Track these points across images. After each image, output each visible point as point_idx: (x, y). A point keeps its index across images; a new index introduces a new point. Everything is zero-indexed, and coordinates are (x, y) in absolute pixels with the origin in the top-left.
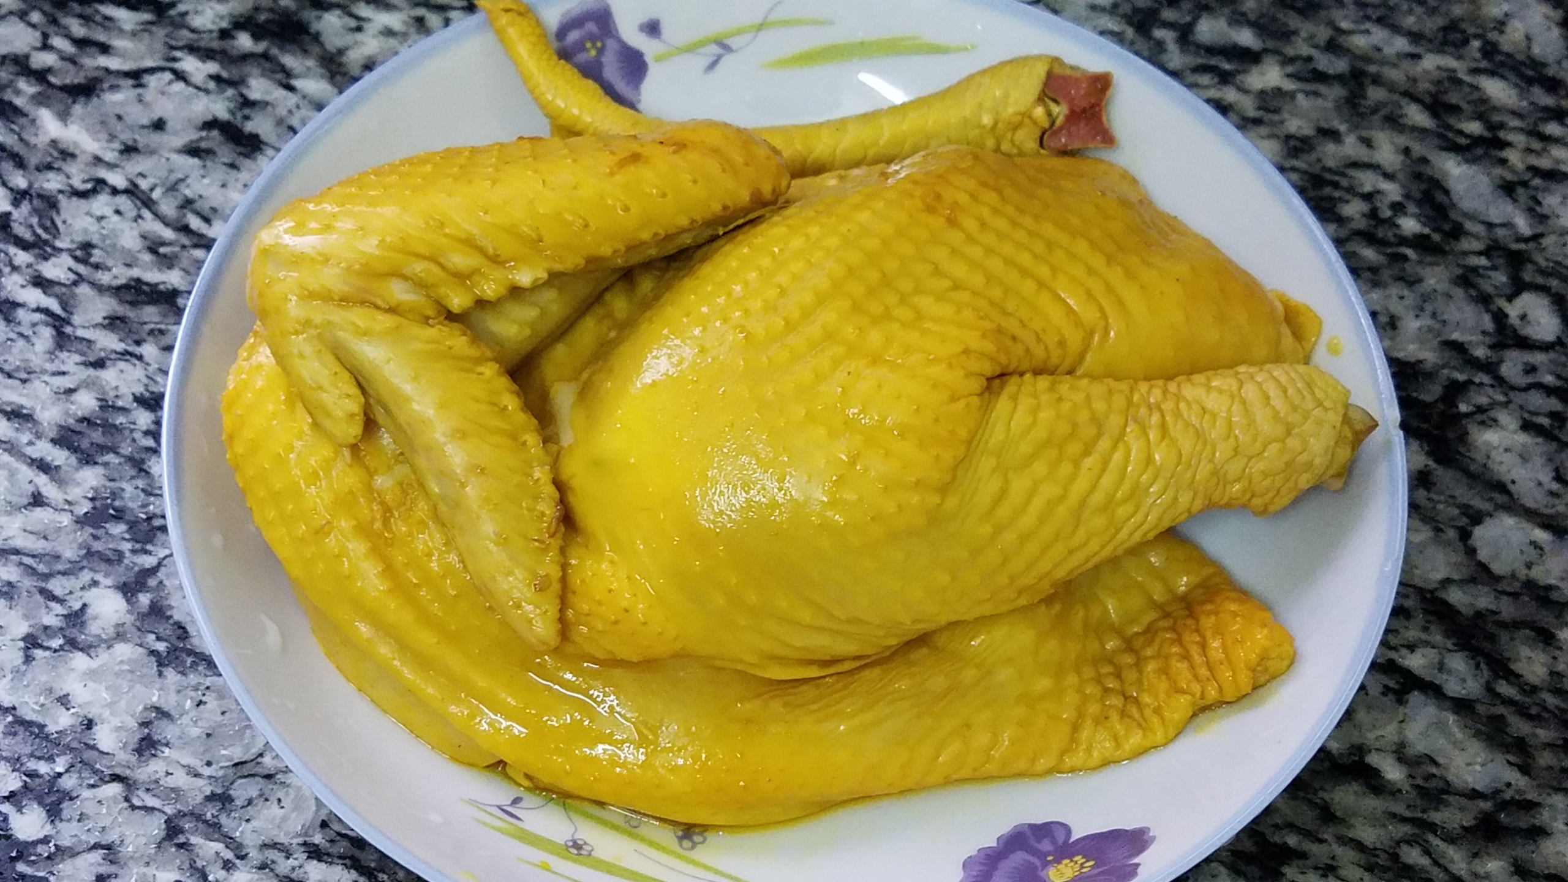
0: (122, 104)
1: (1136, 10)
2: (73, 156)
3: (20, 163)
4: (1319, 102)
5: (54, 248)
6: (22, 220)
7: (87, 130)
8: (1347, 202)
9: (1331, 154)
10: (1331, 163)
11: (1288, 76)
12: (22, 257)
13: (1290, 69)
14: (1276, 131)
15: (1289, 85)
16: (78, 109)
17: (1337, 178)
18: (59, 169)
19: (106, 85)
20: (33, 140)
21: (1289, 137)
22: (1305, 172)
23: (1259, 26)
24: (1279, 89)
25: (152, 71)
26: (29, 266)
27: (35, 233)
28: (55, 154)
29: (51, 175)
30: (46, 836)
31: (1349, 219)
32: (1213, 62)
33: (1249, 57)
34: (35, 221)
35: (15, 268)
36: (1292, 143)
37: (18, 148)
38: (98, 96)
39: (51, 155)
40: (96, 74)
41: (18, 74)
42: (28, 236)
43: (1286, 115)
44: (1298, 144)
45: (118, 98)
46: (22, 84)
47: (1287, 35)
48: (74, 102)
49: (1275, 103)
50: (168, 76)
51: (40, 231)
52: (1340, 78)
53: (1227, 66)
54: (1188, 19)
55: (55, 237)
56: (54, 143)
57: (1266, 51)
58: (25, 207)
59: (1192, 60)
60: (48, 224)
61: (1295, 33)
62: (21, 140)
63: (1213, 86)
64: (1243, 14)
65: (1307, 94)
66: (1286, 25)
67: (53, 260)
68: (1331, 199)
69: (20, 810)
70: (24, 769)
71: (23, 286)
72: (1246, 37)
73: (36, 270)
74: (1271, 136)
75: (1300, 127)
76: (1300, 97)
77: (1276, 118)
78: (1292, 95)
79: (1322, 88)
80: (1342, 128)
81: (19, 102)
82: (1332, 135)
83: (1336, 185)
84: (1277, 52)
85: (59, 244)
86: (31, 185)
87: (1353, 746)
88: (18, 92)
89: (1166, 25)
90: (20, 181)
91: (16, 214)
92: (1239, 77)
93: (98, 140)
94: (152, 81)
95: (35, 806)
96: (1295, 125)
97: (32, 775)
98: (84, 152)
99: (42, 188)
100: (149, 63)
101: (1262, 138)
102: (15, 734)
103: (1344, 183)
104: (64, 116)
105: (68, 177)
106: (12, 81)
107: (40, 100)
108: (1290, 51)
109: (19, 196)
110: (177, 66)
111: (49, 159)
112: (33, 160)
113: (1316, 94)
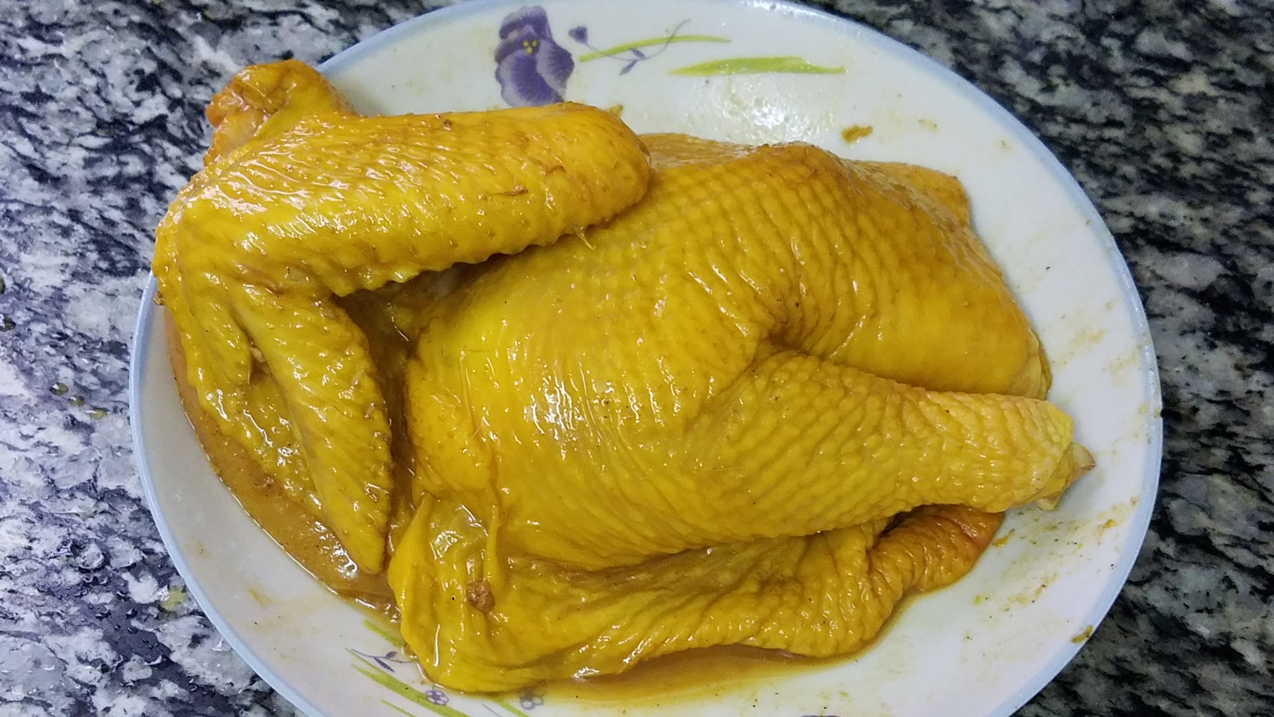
0: (261, 37)
1: (1089, 21)
2: (218, 75)
3: (177, 77)
4: (1237, 107)
5: (199, 147)
6: (175, 122)
7: (232, 56)
8: (1254, 190)
9: (1244, 150)
10: (1242, 157)
11: (1213, 84)
12: (173, 151)
13: (1214, 79)
14: (1199, 128)
15: (1212, 92)
16: (225, 39)
17: (1246, 170)
18: (207, 85)
19: (249, 22)
20: (188, 60)
21: (1209, 134)
22: (1221, 163)
23: (1191, 41)
24: (1204, 94)
25: (285, 13)
26: (178, 158)
27: (184, 133)
28: (206, 72)
29: (201, 88)
30: (156, 601)
31: (1256, 205)
32: (1150, 68)
33: (1181, 67)
34: (185, 123)
35: (166, 159)
36: (1212, 138)
37: (177, 65)
38: (242, 30)
39: (202, 73)
40: (239, 13)
41: (181, 8)
42: (178, 134)
43: (1208, 116)
44: (1217, 140)
45: (257, 33)
46: (184, 16)
47: (1213, 51)
48: (223, 33)
49: (1199, 105)
50: (298, 18)
51: (188, 132)
52: (1256, 89)
53: (1161, 72)
54: (1132, 31)
55: (199, 137)
56: (205, 64)
57: (1195, 62)
58: (179, 112)
59: (1132, 65)
60: (196, 125)
61: (1222, 50)
62: (180, 60)
63: (1149, 87)
64: (1179, 31)
65: (1228, 100)
66: (1214, 43)
67: (197, 155)
68: (1240, 187)
69: (137, 579)
70: (142, 547)
71: (172, 174)
72: (1179, 50)
73: (183, 162)
74: (1195, 132)
75: (1219, 127)
76: (1221, 103)
77: (1199, 117)
78: (1214, 100)
79: (1240, 96)
80: (1255, 130)
81: (180, 30)
82: (1247, 135)
83: (1246, 176)
84: (1204, 64)
85: (202, 143)
86: (184, 96)
88: (179, 22)
89: (1113, 35)
90: (176, 91)
91: (172, 117)
92: (1171, 82)
93: (239, 65)
94: (285, 21)
95: (150, 577)
96: (1214, 125)
97: (149, 552)
98: (227, 72)
99: (192, 98)
100: (284, 7)
101: (1187, 133)
102: (138, 520)
103: (1253, 174)
104: (214, 43)
105: (213, 91)
106: (176, 13)
107: (197, 29)
108: (1216, 65)
109: (174, 103)
110: (306, 11)
111: (200, 76)
112: (187, 75)
113: (1235, 101)
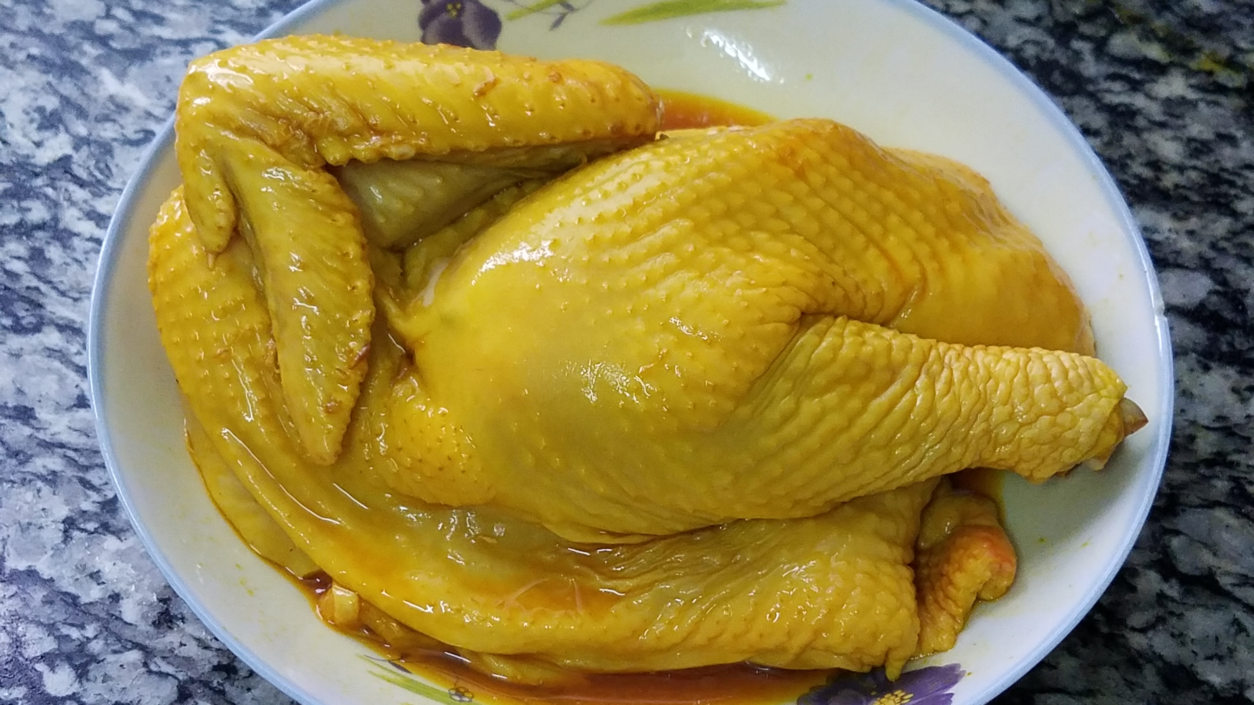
0: (173, 67)
1: (1057, 24)
2: (127, 109)
3: (82, 113)
4: (1220, 111)
5: (110, 189)
6: (81, 163)
7: (140, 88)
8: (1242, 199)
9: (1228, 156)
10: (1229, 165)
11: (1191, 86)
12: (79, 194)
13: (1193, 81)
14: (1179, 134)
15: (1192, 95)
16: (134, 70)
17: (1231, 178)
18: (114, 121)
19: (158, 51)
20: (94, 95)
21: (1190, 140)
22: (1207, 172)
23: (1168, 41)
24: (1183, 98)
25: (198, 41)
26: (85, 201)
27: (91, 174)
28: (113, 107)
29: (108, 125)
30: (74, 694)
31: (1244, 215)
32: (1124, 71)
33: (1158, 69)
34: (92, 163)
35: (73, 203)
36: (1193, 145)
37: (81, 101)
38: (152, 60)
39: (109, 109)
40: (149, 42)
41: (83, 38)
42: (83, 175)
43: (1188, 120)
44: (1199, 146)
45: (168, 62)
46: (87, 47)
47: (1189, 51)
48: (130, 65)
49: (1178, 111)
50: (211, 46)
51: (97, 173)
52: (1238, 91)
53: (1137, 76)
54: (1103, 33)
55: (108, 177)
56: (111, 98)
57: (1172, 64)
58: (85, 151)
59: (1105, 69)
60: (102, 165)
61: (1199, 49)
62: (84, 94)
63: (1124, 92)
64: (1153, 31)
65: (1208, 103)
66: (1191, 42)
67: (106, 198)
68: (1226, 195)
69: (53, 669)
70: (57, 634)
71: (79, 219)
72: (1155, 52)
73: (91, 206)
74: (1175, 138)
75: (1200, 132)
76: (1202, 105)
77: (1180, 122)
78: (1193, 104)
79: (1223, 99)
80: (1239, 134)
81: (84, 62)
82: (1231, 140)
83: (1232, 184)
84: (1182, 66)
85: (110, 184)
86: (90, 134)
87: (1234, 682)
88: (83, 53)
89: (1083, 37)
90: (81, 129)
91: (76, 157)
92: (1148, 86)
93: (149, 97)
94: (197, 49)
95: (67, 666)
96: (1196, 129)
97: (63, 639)
98: (136, 107)
99: (99, 136)
100: (196, 34)
101: (1167, 140)
102: (51, 603)
103: (1240, 182)
104: (121, 75)
105: (122, 127)
106: (80, 44)
107: (100, 61)
108: (1193, 65)
109: (79, 142)
110: (220, 38)
111: (107, 112)
112: (93, 111)
113: (1216, 104)
